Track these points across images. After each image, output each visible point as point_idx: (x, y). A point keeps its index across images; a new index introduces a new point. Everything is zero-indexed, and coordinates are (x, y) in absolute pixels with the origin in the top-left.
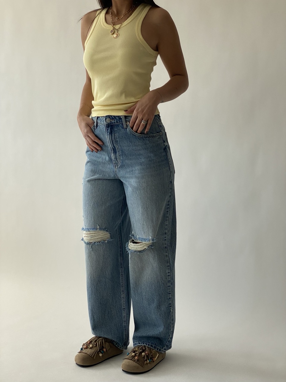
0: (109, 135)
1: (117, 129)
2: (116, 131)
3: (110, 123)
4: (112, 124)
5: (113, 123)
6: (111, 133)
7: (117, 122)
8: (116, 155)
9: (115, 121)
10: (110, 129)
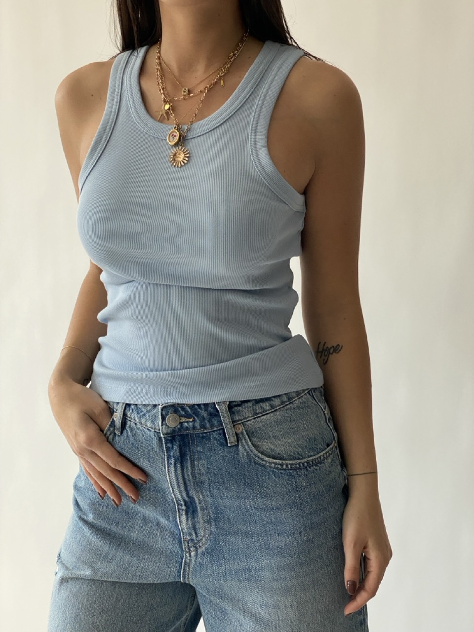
0: (175, 464)
1: (204, 448)
2: (199, 452)
3: (179, 429)
4: (185, 433)
5: (187, 429)
6: (181, 460)
7: (203, 426)
8: (193, 518)
9: (197, 425)
10: (180, 447)
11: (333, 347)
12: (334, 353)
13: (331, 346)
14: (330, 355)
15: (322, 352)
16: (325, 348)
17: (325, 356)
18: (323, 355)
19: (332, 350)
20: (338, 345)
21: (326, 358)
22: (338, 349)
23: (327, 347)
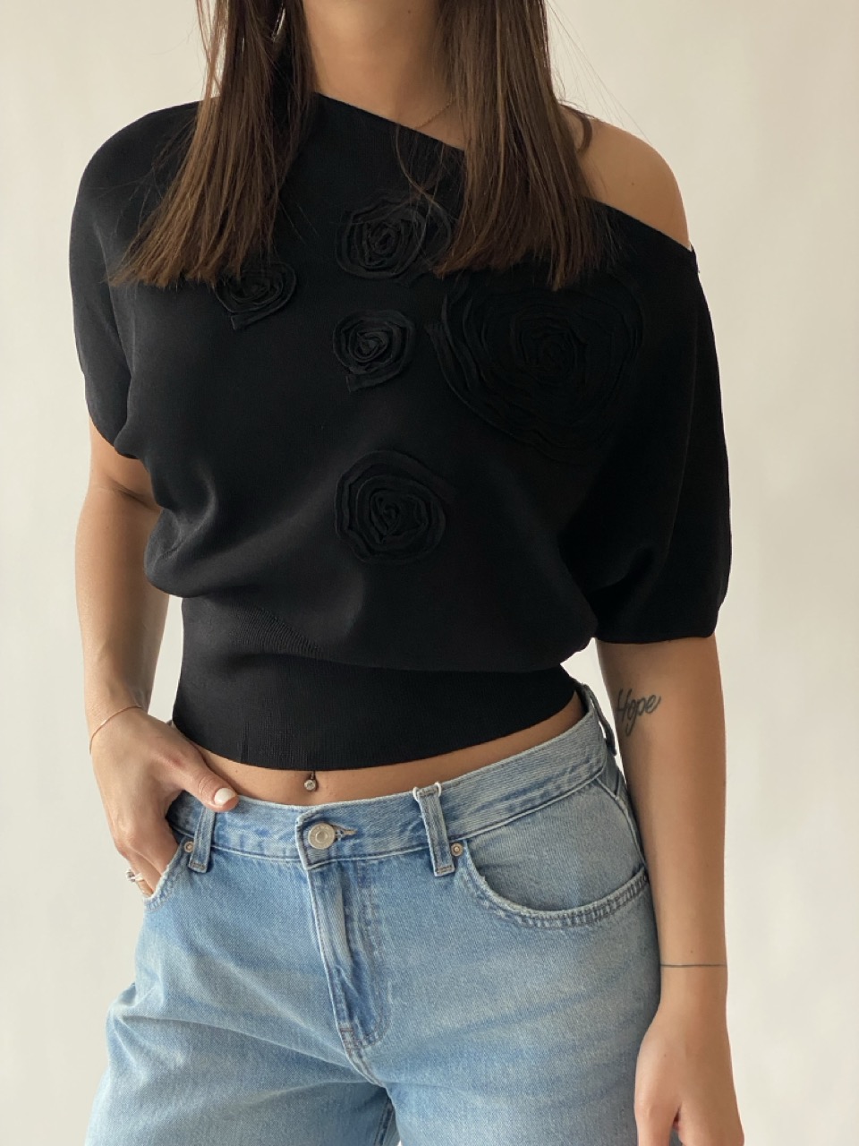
11: (644, 699)
12: (645, 713)
13: (640, 698)
14: (638, 717)
15: (624, 710)
16: (630, 701)
17: (630, 719)
18: (626, 717)
19: (641, 705)
20: (653, 697)
21: (630, 723)
22: (651, 706)
23: (634, 701)
